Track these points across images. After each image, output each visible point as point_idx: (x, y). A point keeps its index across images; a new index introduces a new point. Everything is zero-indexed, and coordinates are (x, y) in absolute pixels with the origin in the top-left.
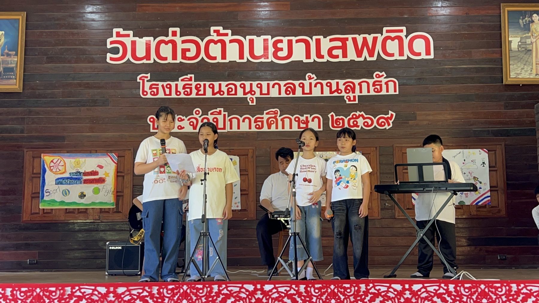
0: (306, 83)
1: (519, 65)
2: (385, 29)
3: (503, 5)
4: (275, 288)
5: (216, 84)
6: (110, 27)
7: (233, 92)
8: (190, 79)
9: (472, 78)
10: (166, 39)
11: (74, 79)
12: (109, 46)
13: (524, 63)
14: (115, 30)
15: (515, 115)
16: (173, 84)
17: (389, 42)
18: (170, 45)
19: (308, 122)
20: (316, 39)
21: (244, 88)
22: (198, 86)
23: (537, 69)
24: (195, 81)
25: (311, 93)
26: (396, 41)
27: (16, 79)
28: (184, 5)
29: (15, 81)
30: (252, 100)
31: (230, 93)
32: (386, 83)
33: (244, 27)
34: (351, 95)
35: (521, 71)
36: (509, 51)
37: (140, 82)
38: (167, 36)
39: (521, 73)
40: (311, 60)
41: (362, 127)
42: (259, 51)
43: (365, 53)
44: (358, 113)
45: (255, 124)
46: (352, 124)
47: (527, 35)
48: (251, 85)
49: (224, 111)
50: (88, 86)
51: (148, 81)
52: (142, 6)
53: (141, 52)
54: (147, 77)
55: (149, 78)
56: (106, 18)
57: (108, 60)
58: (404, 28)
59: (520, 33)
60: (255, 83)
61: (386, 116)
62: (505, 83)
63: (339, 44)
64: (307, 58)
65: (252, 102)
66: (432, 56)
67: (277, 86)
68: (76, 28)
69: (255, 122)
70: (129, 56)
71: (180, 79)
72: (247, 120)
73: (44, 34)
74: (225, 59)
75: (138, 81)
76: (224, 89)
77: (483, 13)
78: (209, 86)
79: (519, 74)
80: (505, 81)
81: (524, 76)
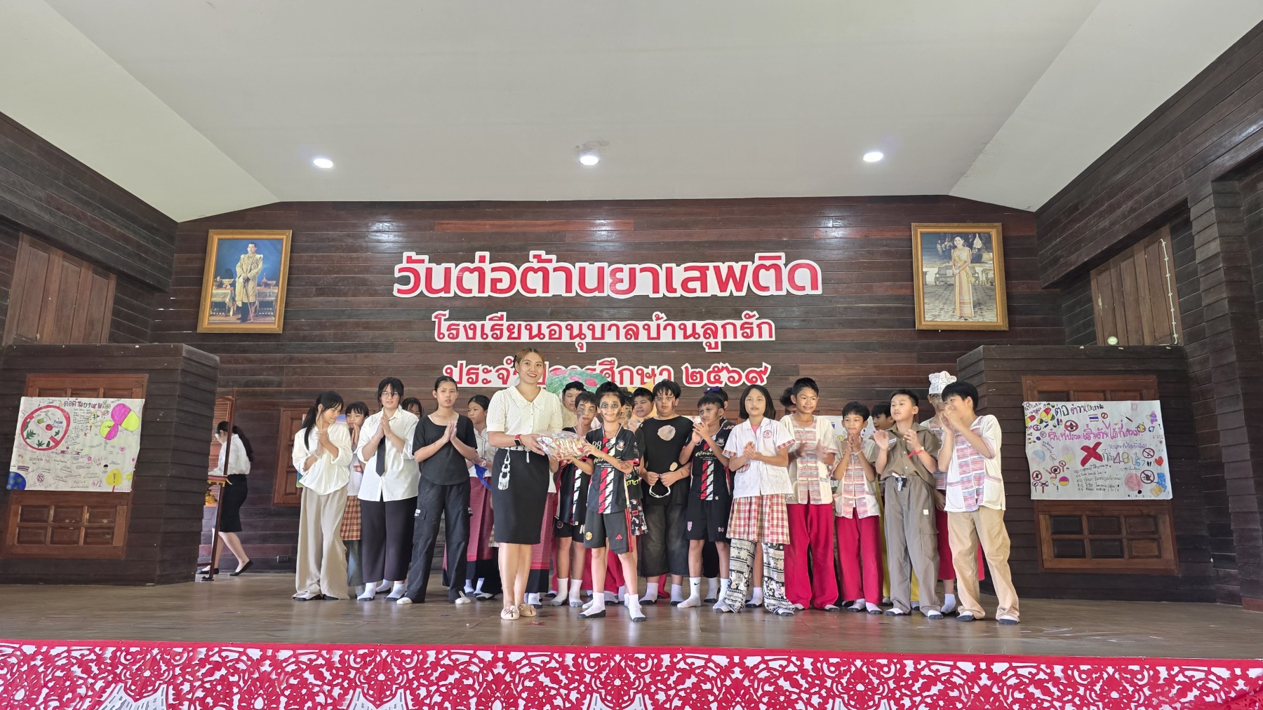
0: (653, 325)
1: (937, 304)
2: (757, 255)
3: (914, 226)
4: (527, 657)
5: (535, 325)
6: (399, 251)
7: (557, 336)
8: (501, 318)
9: (874, 321)
10: (472, 266)
11: (349, 317)
12: (397, 275)
13: (944, 302)
14: (406, 254)
16: (478, 324)
17: (762, 272)
18: (476, 274)
19: (655, 376)
20: (667, 268)
21: (571, 330)
22: (512, 327)
23: (961, 310)
24: (507, 321)
25: (658, 337)
26: (772, 271)
27: (275, 316)
28: (497, 222)
29: (273, 318)
30: (581, 345)
31: (553, 336)
32: (759, 326)
33: (573, 251)
34: (712, 340)
35: (940, 312)
36: (923, 285)
37: (435, 321)
38: (473, 262)
39: (940, 315)
40: (660, 295)
41: (726, 384)
42: (591, 282)
43: (731, 286)
44: (721, 365)
46: (712, 379)
47: (947, 264)
48: (581, 326)
50: (367, 326)
51: (445, 320)
52: (442, 224)
53: (438, 283)
54: (445, 315)
55: (447, 316)
56: (397, 238)
57: (395, 293)
58: (783, 255)
60: (585, 324)
61: (758, 370)
62: (918, 328)
63: (696, 274)
64: (654, 292)
65: (582, 349)
66: (819, 292)
67: (614, 328)
68: (356, 251)
70: (422, 287)
71: (488, 317)
73: (315, 259)
74: (548, 292)
75: (433, 319)
76: (545, 331)
77: (888, 235)
78: (526, 328)
79: (937, 316)
80: (918, 325)
81: (944, 319)
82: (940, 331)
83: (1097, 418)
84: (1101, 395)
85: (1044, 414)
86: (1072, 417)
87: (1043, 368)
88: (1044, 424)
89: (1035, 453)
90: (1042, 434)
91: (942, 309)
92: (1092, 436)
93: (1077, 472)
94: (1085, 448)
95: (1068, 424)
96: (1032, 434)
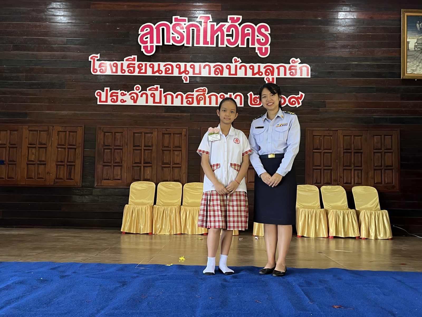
0: (233, 65)
1: (415, 63)
3: (403, 11)
5: (156, 64)
7: (170, 72)
9: (374, 73)
13: (419, 61)
15: (409, 105)
16: (119, 63)
21: (180, 68)
22: (141, 66)
24: (137, 62)
25: (236, 74)
30: (186, 78)
31: (168, 72)
32: (301, 68)
34: (270, 77)
35: (417, 68)
36: (407, 50)
37: (91, 61)
39: (417, 70)
45: (187, 100)
48: (186, 65)
49: (160, 88)
51: (97, 60)
54: (97, 57)
55: (99, 58)
59: (417, 36)
60: (189, 65)
62: (402, 78)
67: (207, 67)
69: (186, 99)
71: (125, 59)
72: (179, 97)
75: (90, 60)
76: (163, 69)
77: (385, 17)
78: (150, 66)
79: (415, 70)
80: (402, 76)
81: (419, 72)
82: (416, 80)
91: (418, 66)
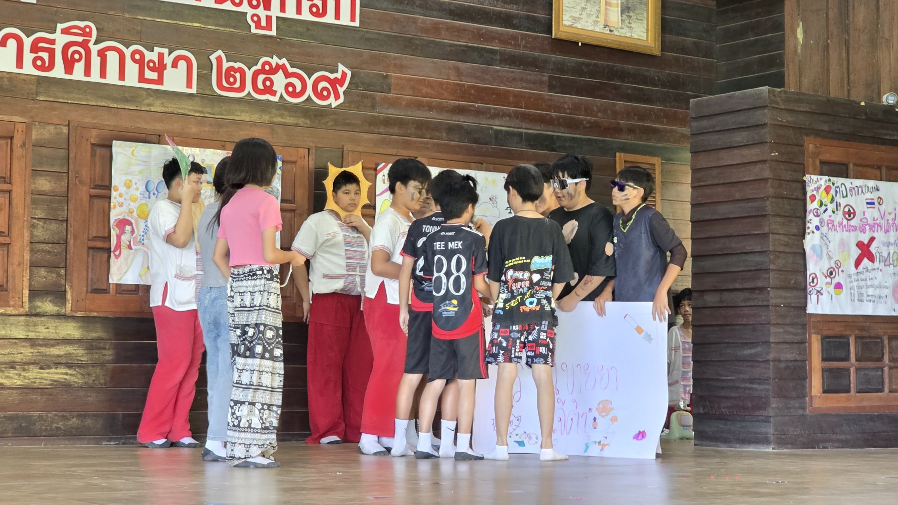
15: (565, 106)
19: (164, 67)
23: (606, 15)
35: (581, 14)
41: (281, 95)
44: (275, 61)
61: (332, 76)
62: (554, 34)
69: (32, 51)
72: (12, 43)
79: (577, 20)
80: (555, 31)
81: (585, 26)
82: (580, 44)
83: (873, 203)
84: (877, 172)
85: (824, 194)
86: (851, 200)
87: (825, 128)
88: (824, 208)
89: (813, 248)
90: (821, 222)
92: (867, 227)
93: (850, 276)
94: (860, 245)
95: (846, 210)
96: (813, 221)
